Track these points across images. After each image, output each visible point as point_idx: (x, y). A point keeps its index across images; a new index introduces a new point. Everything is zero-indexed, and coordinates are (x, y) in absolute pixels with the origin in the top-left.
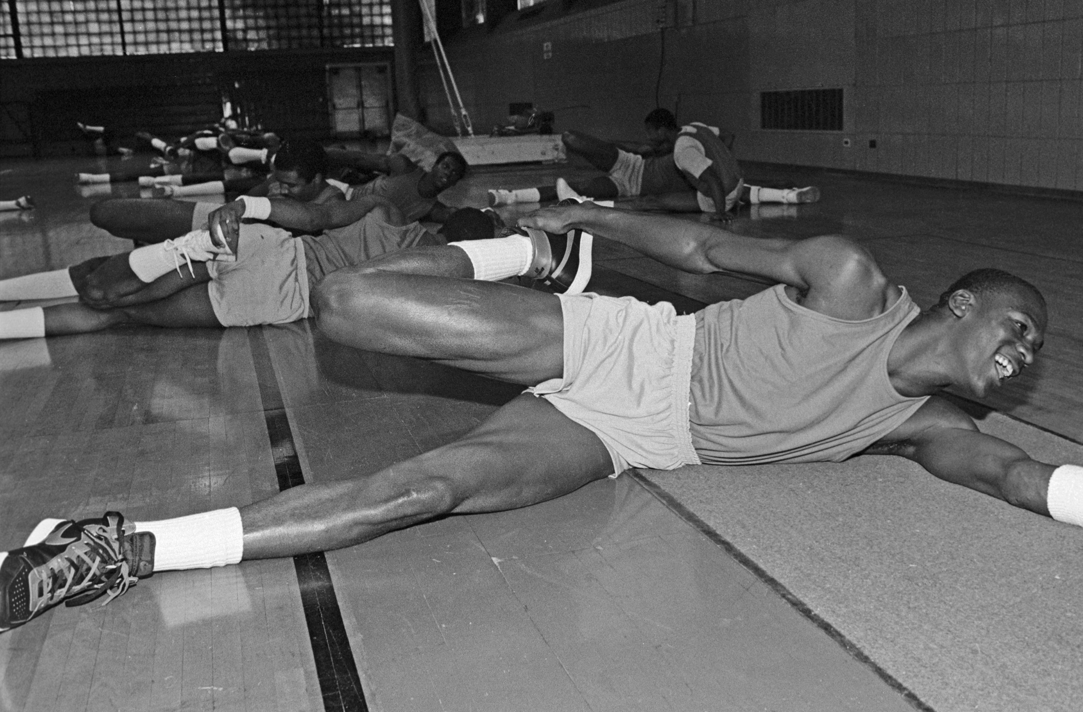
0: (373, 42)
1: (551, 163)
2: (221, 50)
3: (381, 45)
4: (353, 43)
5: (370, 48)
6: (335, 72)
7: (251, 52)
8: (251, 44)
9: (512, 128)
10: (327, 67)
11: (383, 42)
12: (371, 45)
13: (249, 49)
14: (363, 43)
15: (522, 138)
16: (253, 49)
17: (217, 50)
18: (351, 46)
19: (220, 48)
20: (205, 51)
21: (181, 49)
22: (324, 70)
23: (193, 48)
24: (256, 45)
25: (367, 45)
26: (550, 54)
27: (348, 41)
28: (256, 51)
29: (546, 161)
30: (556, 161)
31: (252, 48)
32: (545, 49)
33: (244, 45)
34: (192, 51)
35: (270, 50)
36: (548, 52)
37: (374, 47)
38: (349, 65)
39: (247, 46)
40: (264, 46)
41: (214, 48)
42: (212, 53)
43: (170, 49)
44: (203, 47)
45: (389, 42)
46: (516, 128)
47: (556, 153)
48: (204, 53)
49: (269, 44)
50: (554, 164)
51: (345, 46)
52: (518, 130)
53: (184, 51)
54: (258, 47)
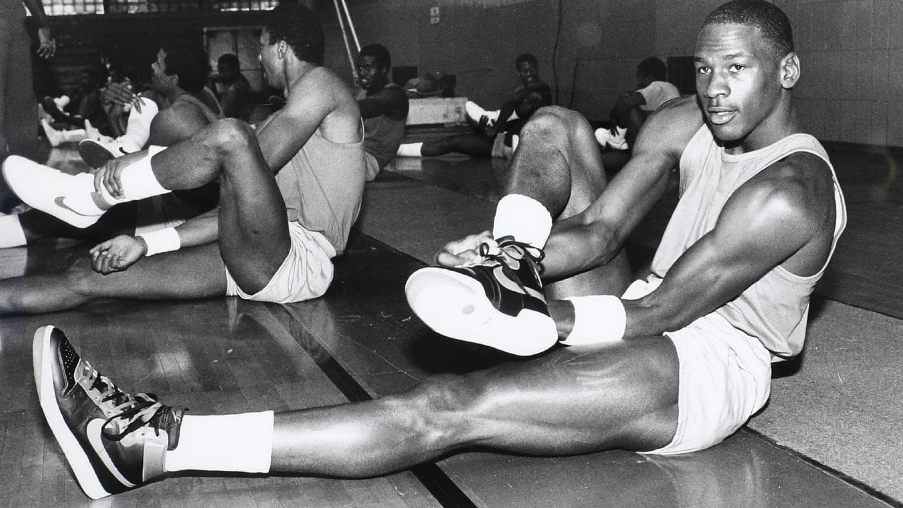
0: (250, 6)
1: (453, 125)
2: (102, 12)
3: (257, 9)
4: (230, 7)
5: (247, 11)
6: (212, 35)
7: (131, 14)
8: (131, 7)
9: (415, 90)
10: (205, 30)
11: (260, 6)
12: (248, 9)
13: (129, 12)
14: (240, 7)
15: (424, 100)
16: (133, 12)
17: (98, 13)
18: (228, 10)
19: (101, 11)
20: (86, 13)
21: (64, 11)
22: (203, 33)
23: (75, 10)
24: (136, 8)
25: (244, 10)
26: (438, 19)
27: (225, 5)
28: (136, 14)
29: (448, 123)
30: (458, 124)
31: (133, 10)
32: (432, 14)
33: (125, 8)
34: (74, 13)
35: (149, 13)
36: (436, 17)
37: (251, 11)
38: (226, 28)
39: (128, 9)
40: (144, 9)
41: (95, 11)
42: (94, 15)
43: (53, 11)
44: (85, 10)
45: (265, 7)
46: (418, 90)
47: (457, 116)
48: (86, 15)
49: (149, 7)
50: (457, 126)
51: (223, 10)
52: (420, 93)
53: (66, 14)
54: (138, 9)
